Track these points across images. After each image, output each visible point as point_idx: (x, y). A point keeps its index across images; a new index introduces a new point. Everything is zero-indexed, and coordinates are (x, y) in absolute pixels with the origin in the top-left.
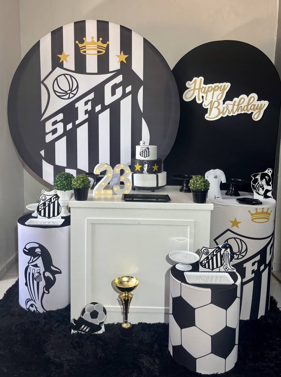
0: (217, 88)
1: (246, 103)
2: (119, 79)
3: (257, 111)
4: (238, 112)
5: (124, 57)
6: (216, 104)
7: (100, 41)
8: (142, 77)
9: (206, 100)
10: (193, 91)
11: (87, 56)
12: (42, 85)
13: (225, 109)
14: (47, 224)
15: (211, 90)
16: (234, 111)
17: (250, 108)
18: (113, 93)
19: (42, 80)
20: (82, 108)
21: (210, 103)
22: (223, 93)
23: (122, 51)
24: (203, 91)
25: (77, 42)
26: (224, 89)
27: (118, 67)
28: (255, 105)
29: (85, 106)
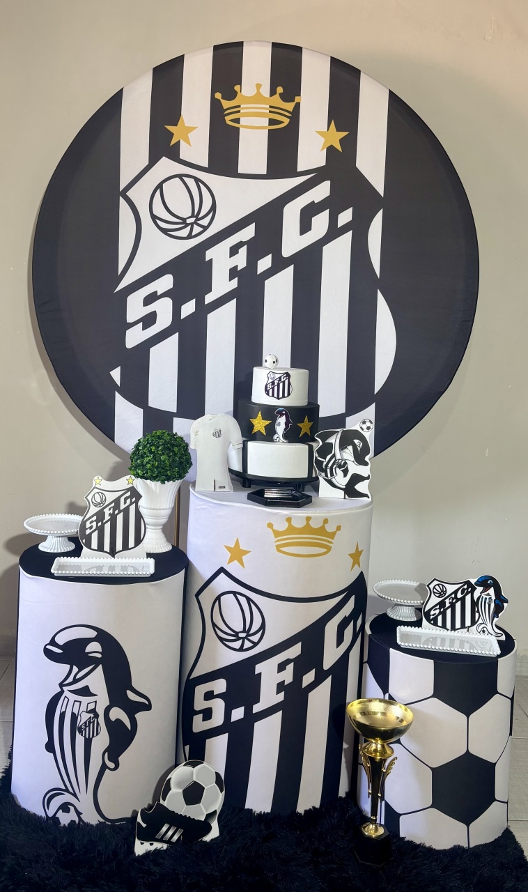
2: (322, 191)
5: (336, 138)
7: (277, 96)
8: (380, 189)
11: (241, 130)
12: (122, 200)
14: (105, 572)
18: (305, 227)
19: (122, 187)
20: (222, 261)
23: (333, 122)
25: (218, 96)
27: (320, 160)
29: (230, 257)
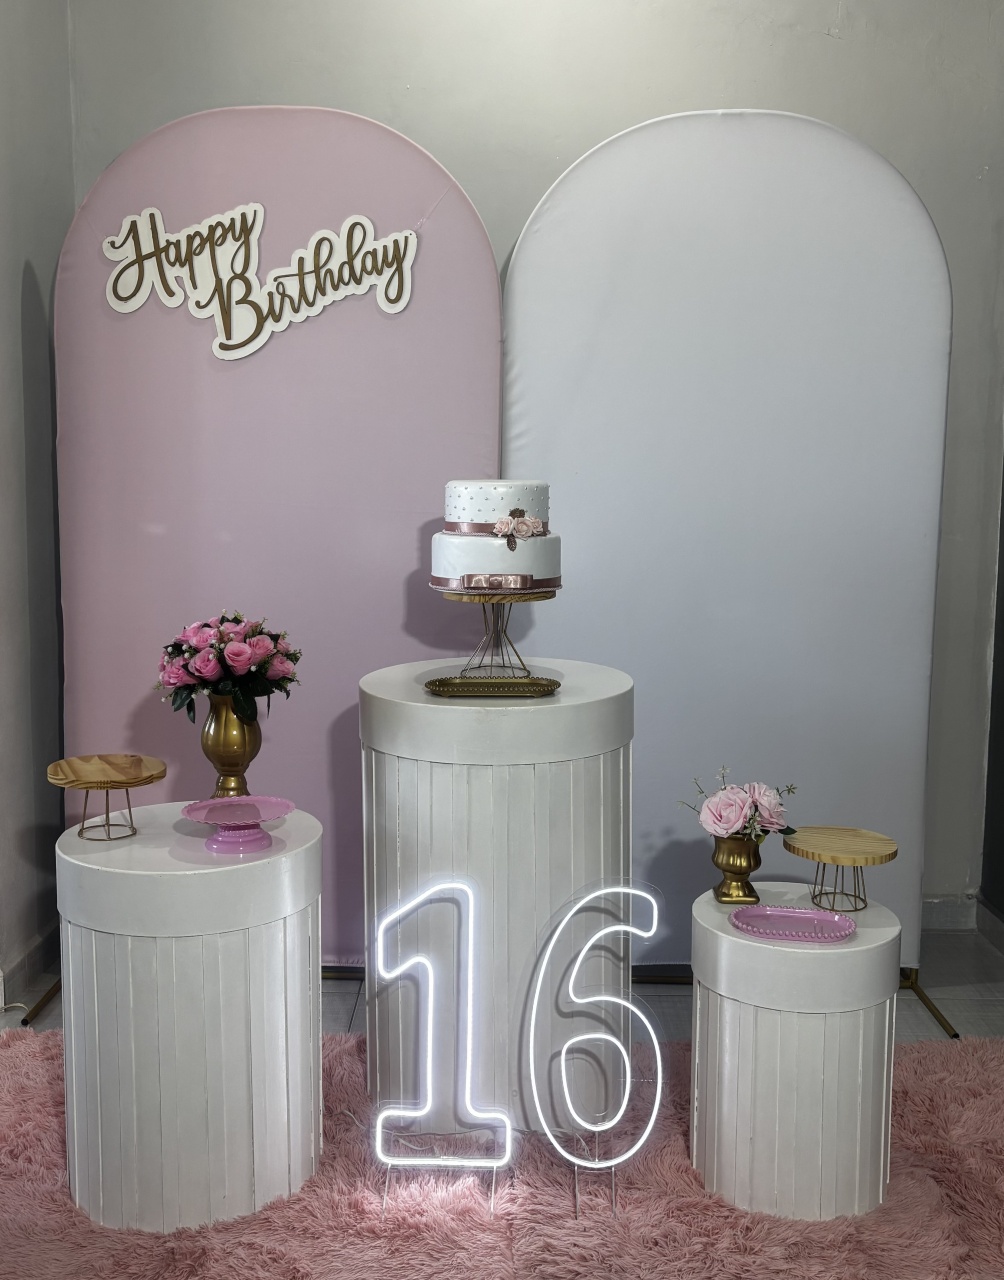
0: (219, 232)
1: (340, 256)
3: (388, 272)
4: (324, 293)
6: (238, 289)
9: (195, 287)
10: (136, 266)
13: (277, 299)
15: (202, 246)
16: (311, 300)
17: (364, 268)
21: (215, 290)
22: (247, 244)
24: (172, 258)
26: (246, 230)
28: (375, 250)
